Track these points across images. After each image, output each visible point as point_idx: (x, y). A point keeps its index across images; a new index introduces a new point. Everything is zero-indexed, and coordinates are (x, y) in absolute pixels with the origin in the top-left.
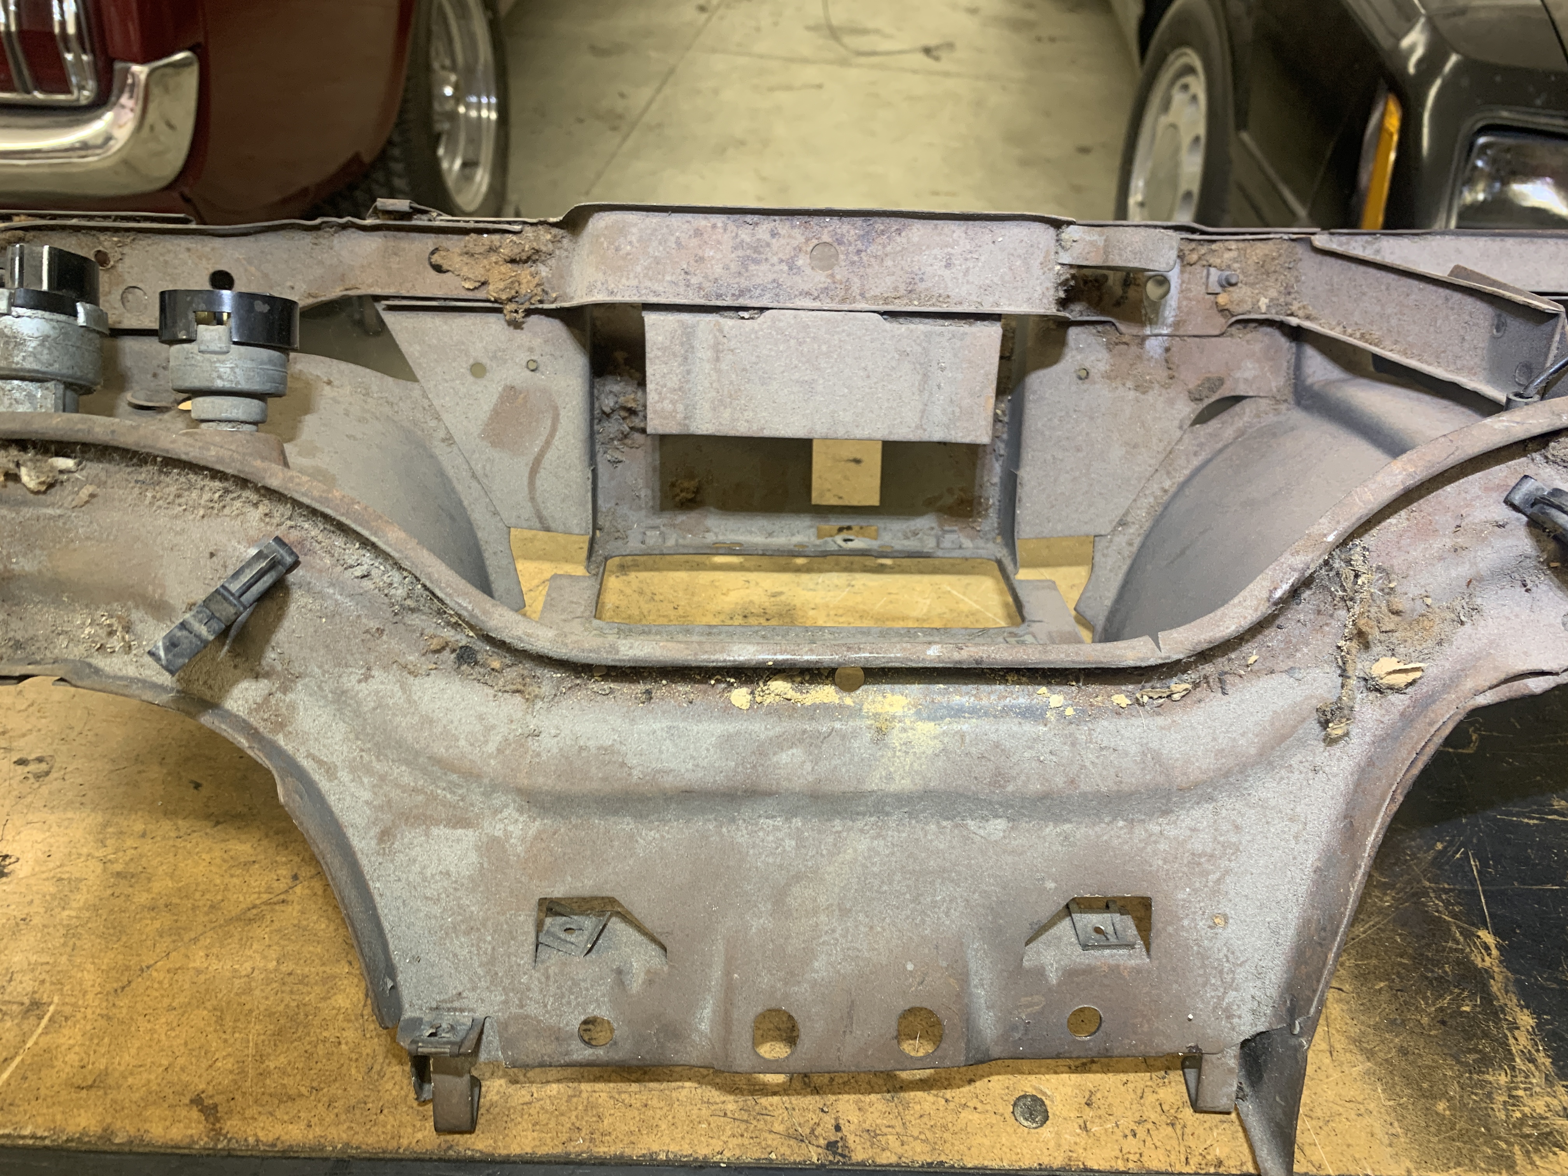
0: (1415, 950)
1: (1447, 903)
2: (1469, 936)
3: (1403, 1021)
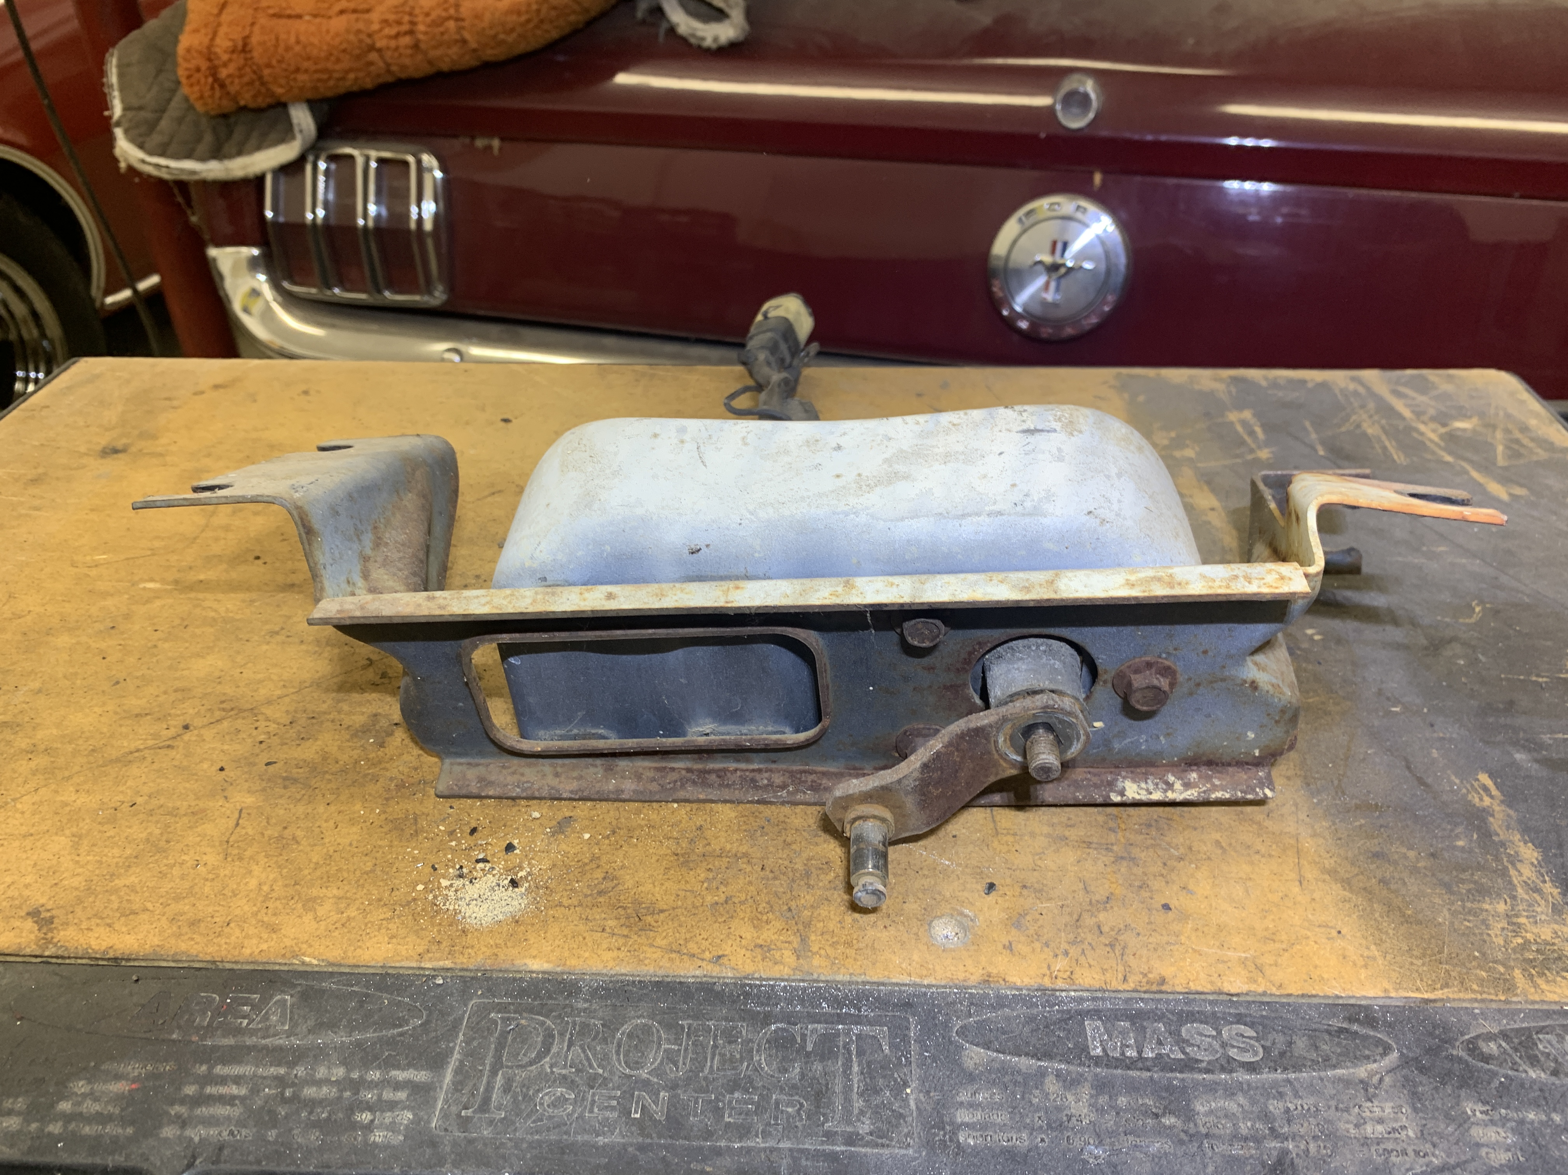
2: (1467, 779)
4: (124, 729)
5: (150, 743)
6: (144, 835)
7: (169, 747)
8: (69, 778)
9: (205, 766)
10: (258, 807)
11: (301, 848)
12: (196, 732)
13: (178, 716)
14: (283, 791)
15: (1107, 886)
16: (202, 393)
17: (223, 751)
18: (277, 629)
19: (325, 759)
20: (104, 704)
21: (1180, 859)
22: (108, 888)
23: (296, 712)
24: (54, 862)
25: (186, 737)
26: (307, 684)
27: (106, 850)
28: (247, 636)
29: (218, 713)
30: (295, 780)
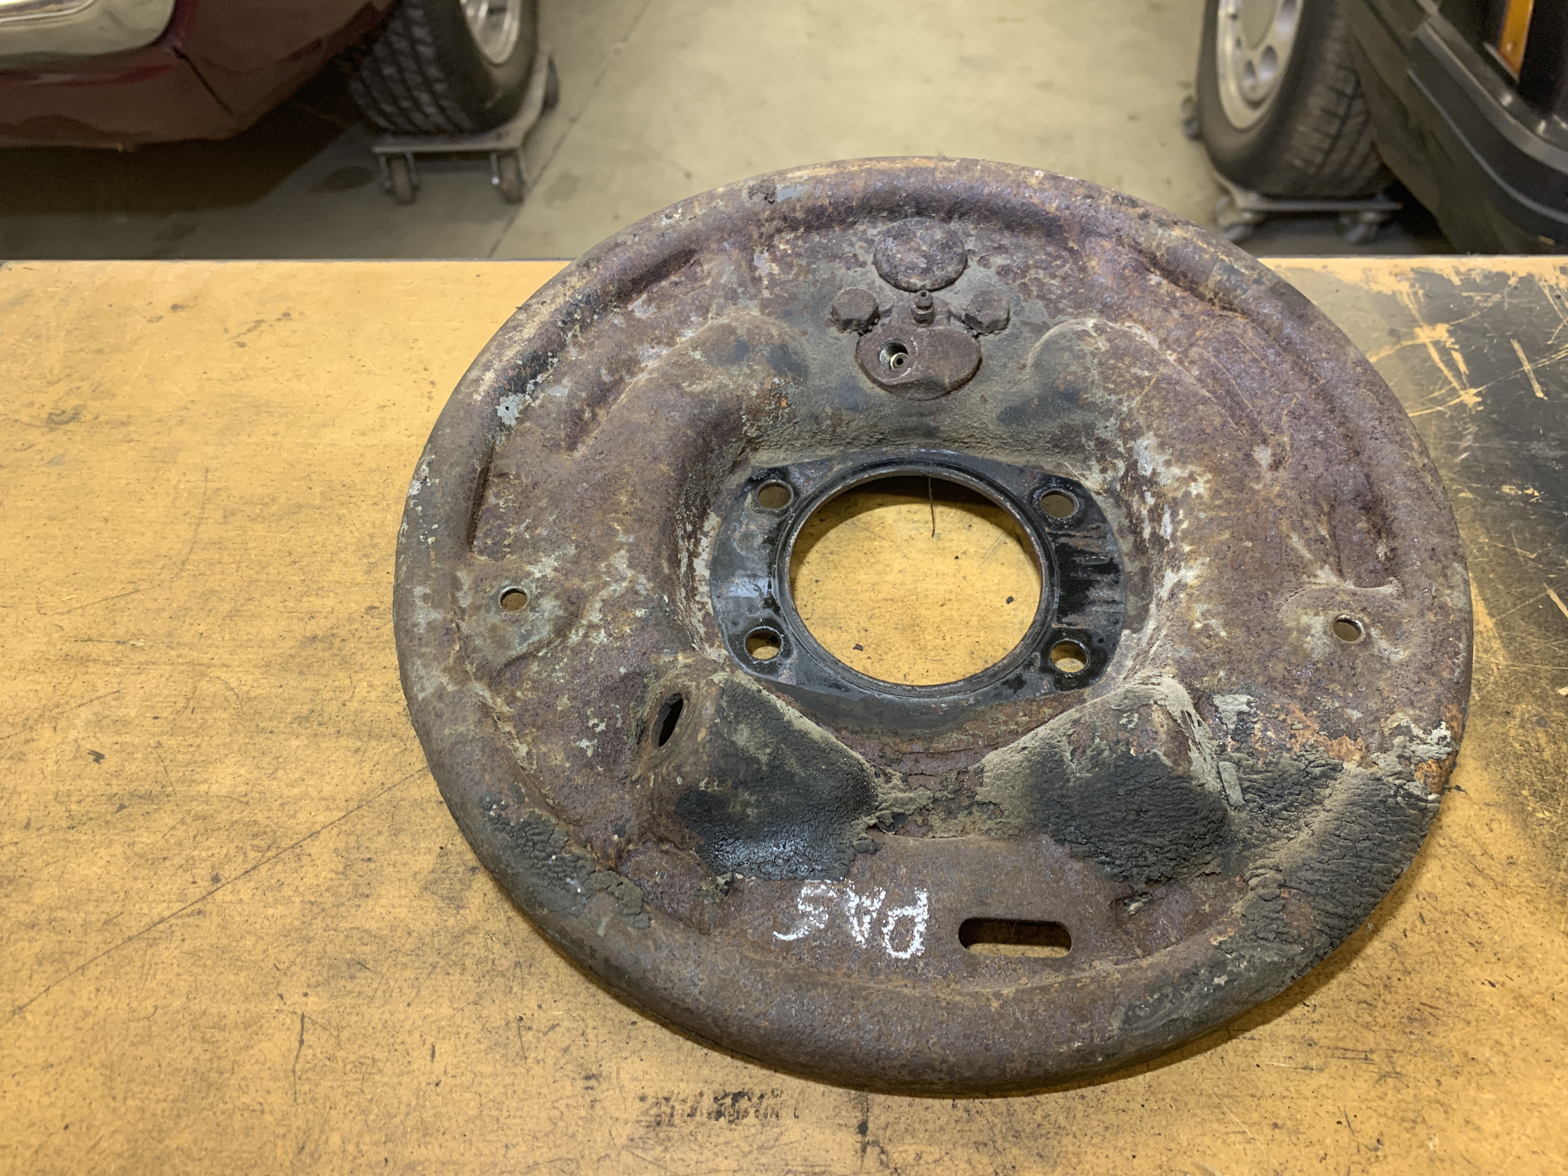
4: (139, 884)
5: (177, 906)
6: (189, 1063)
7: (199, 912)
8: (83, 968)
9: (249, 944)
10: (324, 1011)
11: (386, 1079)
12: (230, 886)
13: (204, 861)
14: (350, 986)
15: (1374, 1121)
16: (161, 318)
17: (266, 917)
18: (305, 712)
19: (393, 929)
20: (111, 843)
21: (1457, 1074)
22: (158, 1153)
23: (347, 849)
24: (86, 1111)
25: (219, 896)
26: (353, 805)
27: (147, 1089)
28: (270, 725)
29: (252, 854)
30: (363, 965)
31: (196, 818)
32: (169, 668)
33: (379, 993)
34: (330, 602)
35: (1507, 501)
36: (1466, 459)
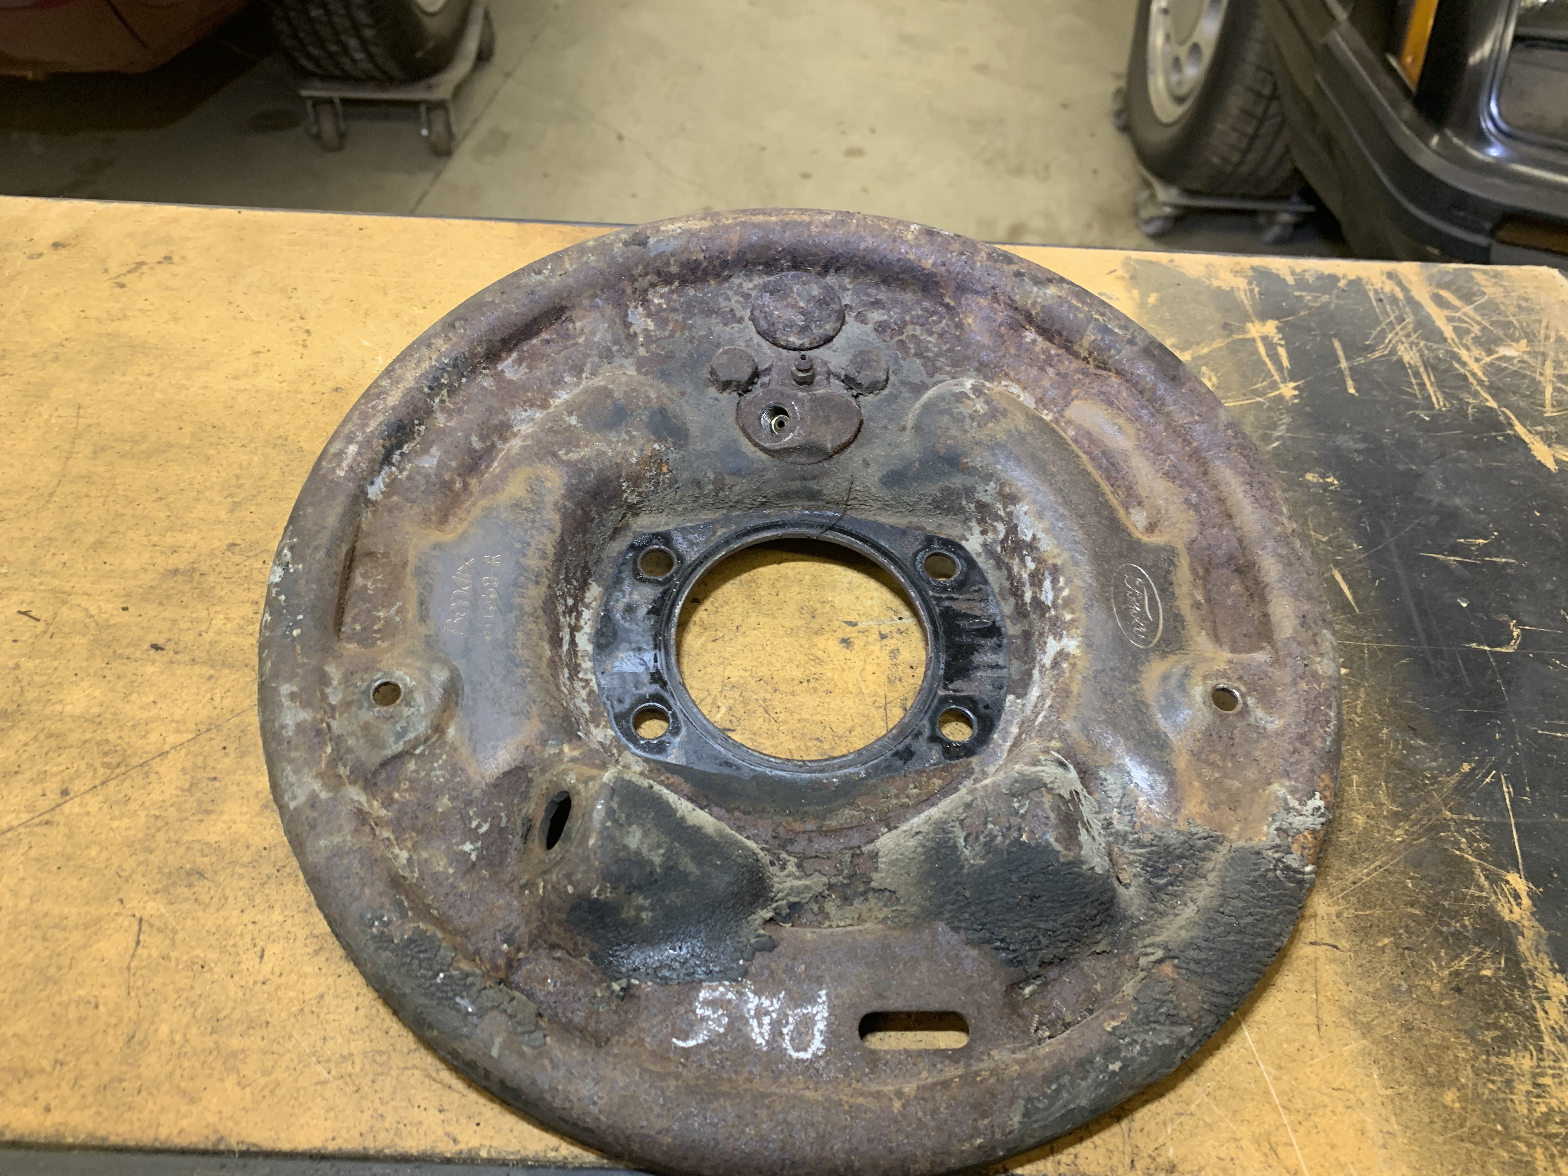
0: (1429, 897)
1: (1471, 839)
2: (1495, 880)
3: (1410, 987)
5: (25, 817)
6: (29, 959)
7: (47, 823)
9: (93, 853)
10: (161, 917)
12: (78, 800)
13: (55, 775)
14: (187, 893)
16: (41, 254)
17: (111, 829)
19: (233, 843)
23: (194, 769)
25: (67, 808)
26: (203, 728)
28: (128, 652)
29: (101, 771)
30: (201, 875)
31: (50, 736)
32: (31, 594)
33: (215, 900)
34: (193, 537)
35: (1309, 488)
36: (1277, 448)
